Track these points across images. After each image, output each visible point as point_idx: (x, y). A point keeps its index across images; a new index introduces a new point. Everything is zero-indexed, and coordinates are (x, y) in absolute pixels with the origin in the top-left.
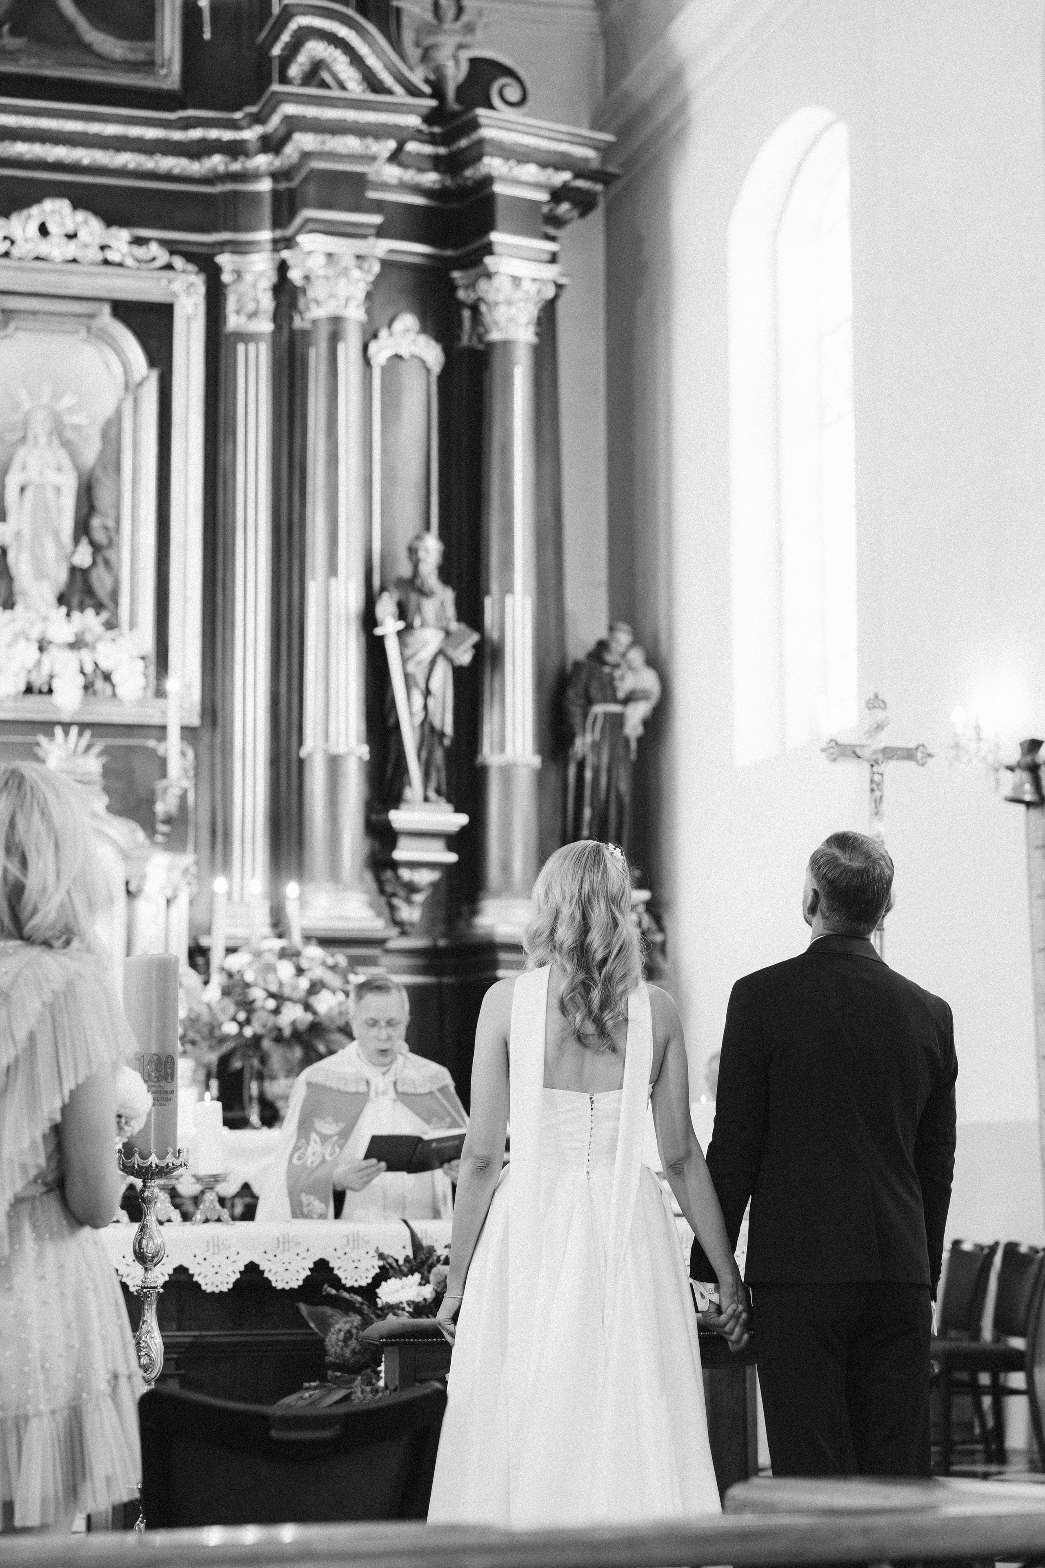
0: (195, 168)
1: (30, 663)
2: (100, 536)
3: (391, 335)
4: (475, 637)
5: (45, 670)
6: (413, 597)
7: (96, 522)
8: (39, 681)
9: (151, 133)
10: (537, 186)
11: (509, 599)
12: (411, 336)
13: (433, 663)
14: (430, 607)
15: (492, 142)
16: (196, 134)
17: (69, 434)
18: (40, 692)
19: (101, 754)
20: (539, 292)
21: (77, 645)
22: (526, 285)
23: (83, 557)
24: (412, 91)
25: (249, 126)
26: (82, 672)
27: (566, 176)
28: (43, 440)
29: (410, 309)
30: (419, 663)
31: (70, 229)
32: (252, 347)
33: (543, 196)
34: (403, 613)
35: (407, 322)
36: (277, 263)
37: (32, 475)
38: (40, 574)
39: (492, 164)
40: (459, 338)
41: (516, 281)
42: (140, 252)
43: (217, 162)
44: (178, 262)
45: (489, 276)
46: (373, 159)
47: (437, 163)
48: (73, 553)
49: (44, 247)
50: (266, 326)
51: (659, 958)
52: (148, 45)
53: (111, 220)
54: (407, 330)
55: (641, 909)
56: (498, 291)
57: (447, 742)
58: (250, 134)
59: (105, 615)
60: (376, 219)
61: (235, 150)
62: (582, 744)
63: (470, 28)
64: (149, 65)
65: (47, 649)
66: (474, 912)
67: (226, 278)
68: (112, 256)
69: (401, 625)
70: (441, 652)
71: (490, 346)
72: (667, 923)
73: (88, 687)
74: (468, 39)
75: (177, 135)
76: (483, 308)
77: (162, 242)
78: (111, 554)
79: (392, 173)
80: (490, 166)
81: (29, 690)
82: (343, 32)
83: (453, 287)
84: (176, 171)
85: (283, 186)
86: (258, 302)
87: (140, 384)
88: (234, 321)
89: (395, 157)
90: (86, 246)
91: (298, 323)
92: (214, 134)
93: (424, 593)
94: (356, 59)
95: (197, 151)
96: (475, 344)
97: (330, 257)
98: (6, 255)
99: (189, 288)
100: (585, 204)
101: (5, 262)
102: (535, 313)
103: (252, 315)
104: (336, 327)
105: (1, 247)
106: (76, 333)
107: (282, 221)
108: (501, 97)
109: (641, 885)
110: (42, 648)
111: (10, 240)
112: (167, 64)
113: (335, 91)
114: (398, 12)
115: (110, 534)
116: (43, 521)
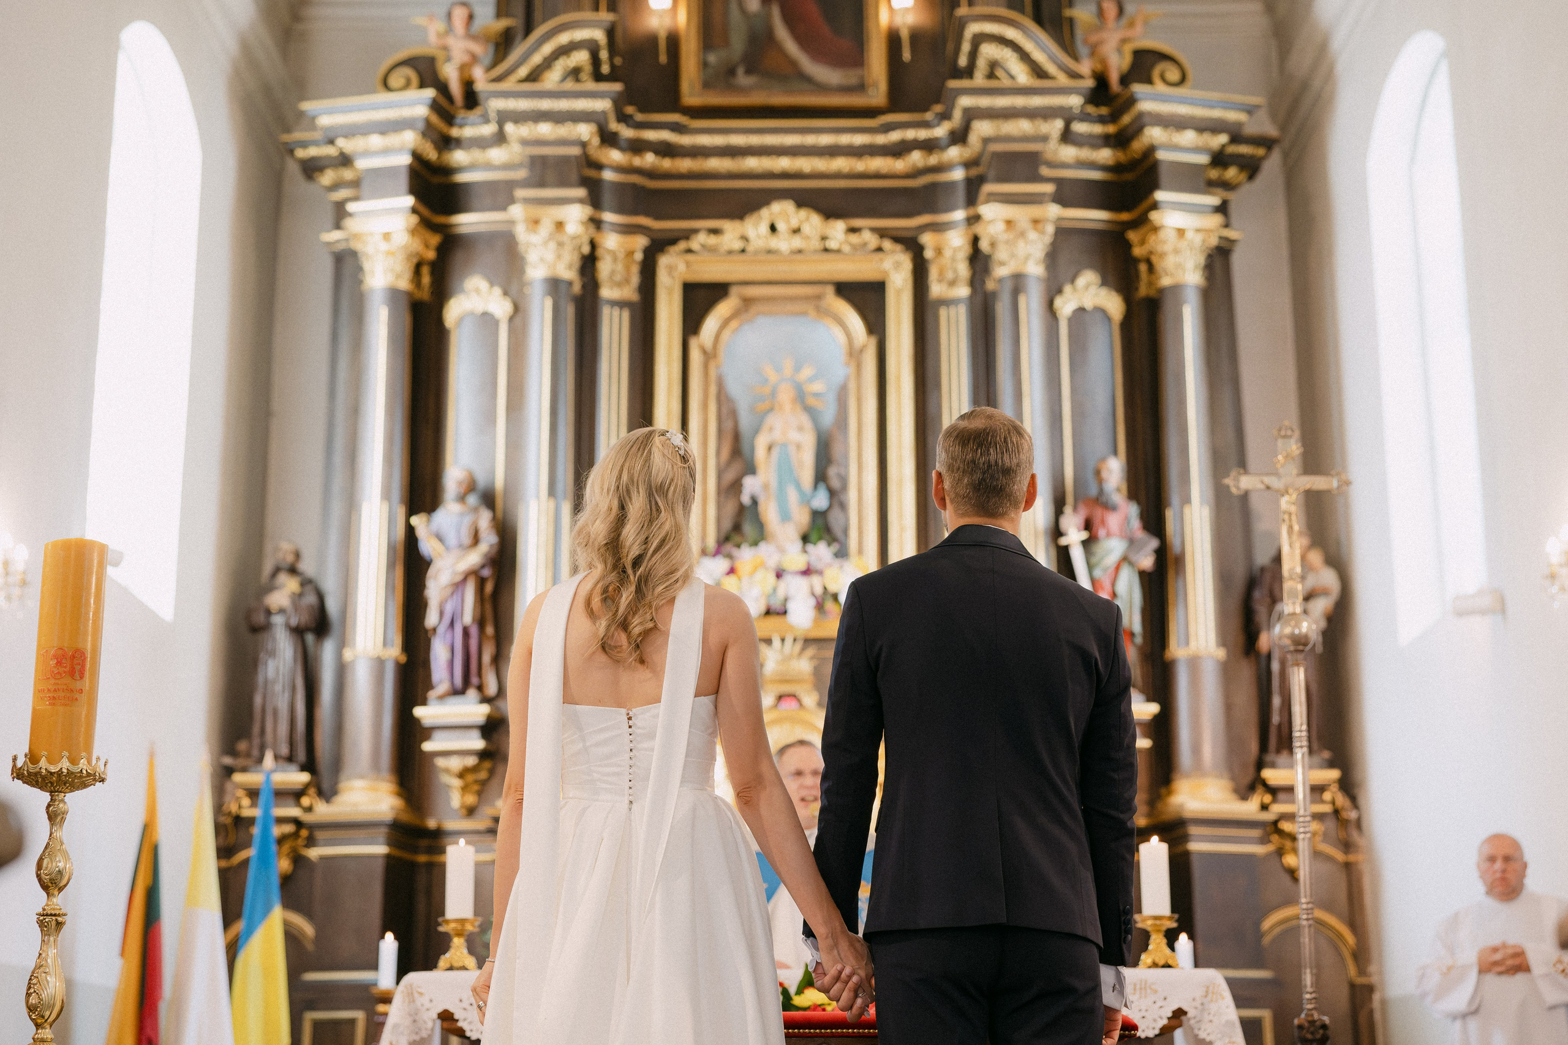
0: (899, 165)
1: (769, 589)
2: (835, 483)
3: (1075, 289)
4: (1154, 543)
5: (781, 593)
6: (1098, 513)
7: (832, 472)
8: (776, 604)
9: (859, 140)
10: (1196, 150)
11: (1187, 509)
12: (1093, 290)
13: (1117, 568)
14: (1113, 521)
15: (1150, 114)
16: (895, 136)
17: (811, 401)
18: (778, 614)
19: (812, 658)
20: (1204, 241)
21: (807, 572)
22: (1190, 235)
23: (821, 501)
24: (1074, 75)
25: (938, 125)
26: (813, 594)
27: (1223, 139)
28: (788, 407)
29: (1091, 266)
30: (1105, 570)
31: (794, 223)
32: (953, 310)
33: (1203, 159)
34: (1088, 525)
35: (1088, 278)
36: (971, 237)
37: (777, 435)
38: (785, 517)
39: (1154, 134)
40: (1137, 289)
41: (1181, 232)
42: (854, 238)
43: (916, 158)
44: (887, 244)
46: (1045, 139)
47: (1108, 141)
48: (813, 497)
49: (775, 243)
50: (963, 291)
51: (1354, 834)
53: (829, 213)
54: (1087, 287)
55: (1335, 788)
56: (1165, 242)
57: (1139, 640)
58: (941, 131)
59: (835, 547)
60: (1049, 188)
61: (929, 146)
62: (1268, 638)
63: (1131, 24)
64: (860, 88)
65: (783, 576)
66: (1170, 793)
67: (928, 254)
68: (832, 244)
69: (1084, 535)
70: (1125, 559)
71: (1162, 291)
72: (1361, 801)
73: (820, 606)
74: (1129, 33)
75: (881, 139)
76: (1154, 259)
77: (874, 230)
78: (842, 497)
79: (1069, 153)
80: (1151, 137)
81: (768, 612)
82: (1011, 33)
83: (1128, 246)
84: (884, 171)
85: (974, 172)
86: (955, 271)
87: (860, 352)
88: (936, 289)
89: (1067, 137)
90: (807, 238)
91: (990, 285)
92: (910, 134)
93: (1110, 507)
94: (1024, 56)
95: (899, 150)
96: (1152, 293)
97: (1009, 223)
98: (743, 251)
99: (897, 265)
100: (1251, 168)
101: (742, 257)
102: (1201, 260)
103: (952, 283)
104: (1018, 282)
105: (738, 245)
106: (804, 314)
107: (971, 200)
108: (1163, 79)
109: (1331, 764)
110: (779, 575)
111: (745, 238)
112: (875, 85)
113: (1006, 82)
114: (1071, 21)
115: (844, 481)
116: (786, 472)
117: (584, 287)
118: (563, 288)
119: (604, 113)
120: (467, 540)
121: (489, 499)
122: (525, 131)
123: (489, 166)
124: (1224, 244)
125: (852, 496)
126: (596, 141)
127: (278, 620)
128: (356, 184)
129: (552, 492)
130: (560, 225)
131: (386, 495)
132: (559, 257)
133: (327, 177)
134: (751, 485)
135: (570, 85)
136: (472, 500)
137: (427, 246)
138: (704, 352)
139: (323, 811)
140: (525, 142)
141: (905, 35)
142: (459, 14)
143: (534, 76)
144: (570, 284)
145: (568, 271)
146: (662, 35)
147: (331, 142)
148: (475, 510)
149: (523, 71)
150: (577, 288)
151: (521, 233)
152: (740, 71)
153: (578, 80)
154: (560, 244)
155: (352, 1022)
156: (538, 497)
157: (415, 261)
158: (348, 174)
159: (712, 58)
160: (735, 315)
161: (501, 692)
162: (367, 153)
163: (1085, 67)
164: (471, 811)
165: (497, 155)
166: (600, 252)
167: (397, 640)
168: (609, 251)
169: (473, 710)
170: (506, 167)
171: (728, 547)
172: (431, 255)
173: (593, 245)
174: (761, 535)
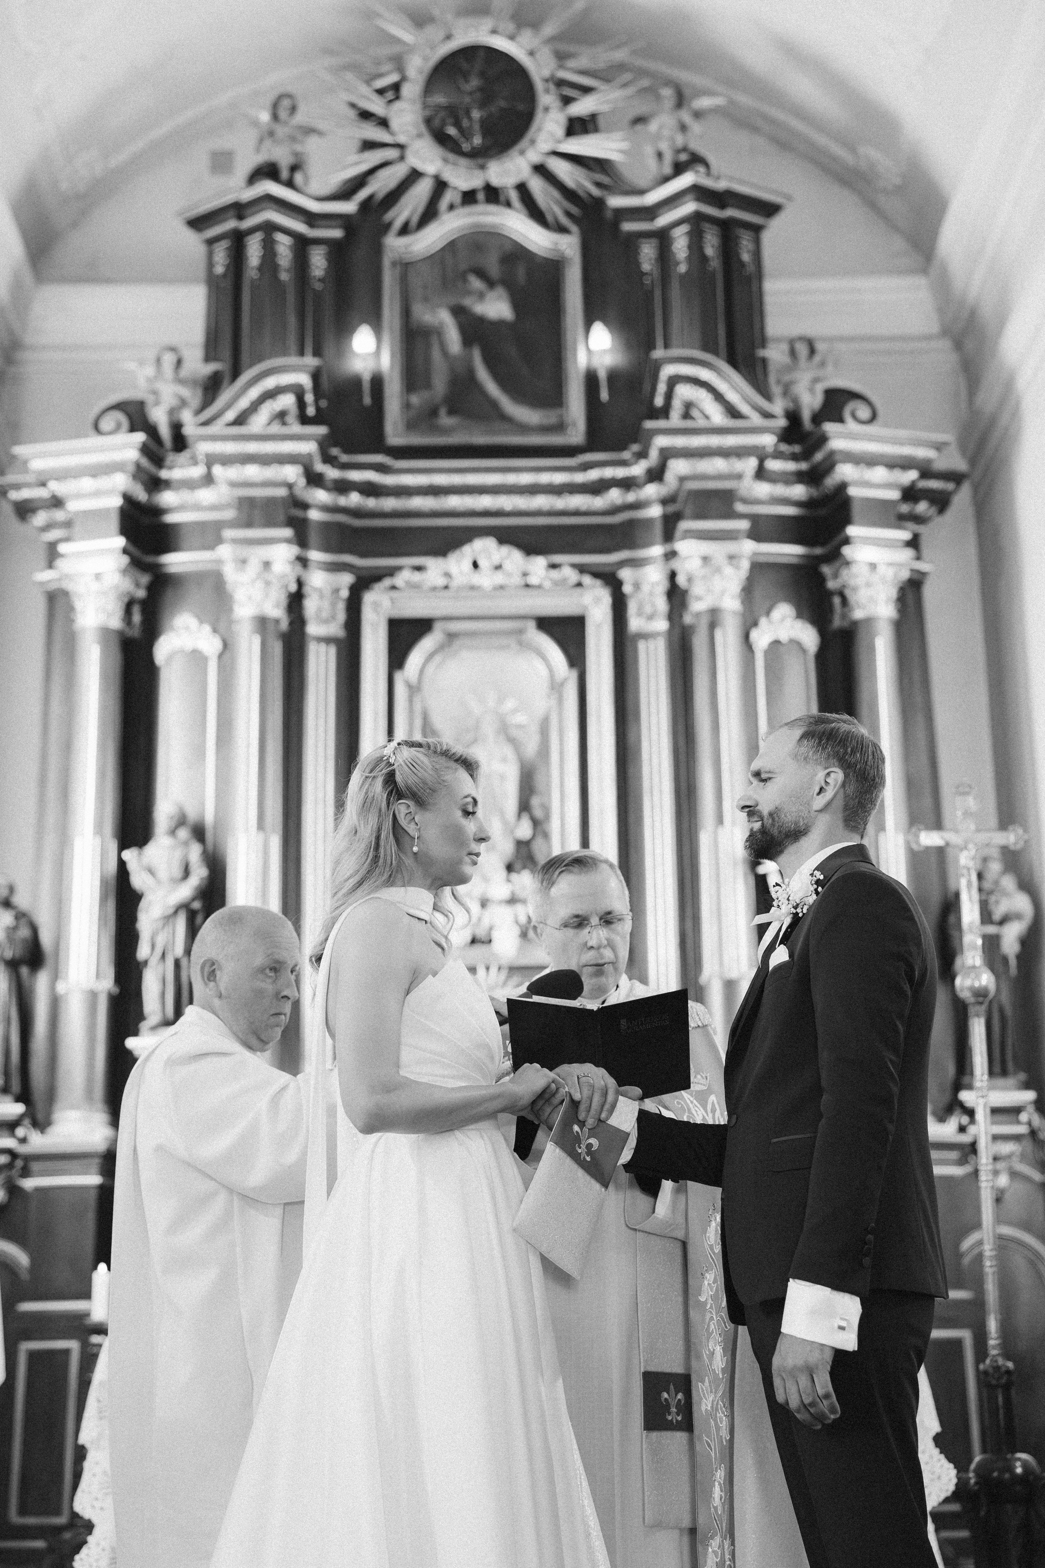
0: (598, 502)
2: (538, 813)
3: (770, 623)
5: (486, 923)
7: (535, 802)
8: (481, 933)
9: (559, 478)
10: (887, 486)
11: (882, 837)
12: (789, 622)
15: (841, 451)
16: (594, 475)
17: (514, 733)
18: (483, 943)
20: (895, 575)
21: (513, 900)
22: (882, 569)
24: (767, 415)
25: (636, 463)
26: (517, 922)
27: (913, 475)
28: (492, 737)
29: (788, 600)
31: (496, 560)
32: (652, 644)
33: (894, 495)
35: (784, 611)
36: (669, 572)
39: (845, 471)
40: (830, 621)
41: (873, 566)
42: (555, 574)
43: (615, 495)
44: (587, 580)
45: (848, 563)
46: (739, 477)
47: (800, 477)
48: (516, 826)
49: (478, 579)
50: (661, 625)
52: (558, 411)
53: (531, 550)
54: (783, 620)
55: (1031, 1109)
56: (859, 576)
58: (638, 470)
60: (744, 525)
61: (627, 484)
63: (823, 364)
64: (560, 427)
65: (486, 905)
67: (627, 589)
68: (533, 580)
71: (855, 624)
73: (524, 935)
74: (820, 373)
75: (579, 478)
76: (847, 592)
77: (574, 566)
78: (545, 827)
79: (763, 489)
80: (843, 474)
81: (474, 941)
82: (705, 374)
83: (821, 580)
84: (584, 508)
85: (671, 509)
86: (653, 605)
87: (562, 684)
88: (635, 623)
89: (761, 474)
90: (509, 575)
91: (688, 619)
92: (609, 473)
94: (718, 397)
95: (598, 488)
96: (846, 624)
97: (705, 559)
98: (446, 587)
99: (597, 600)
100: (941, 502)
101: (446, 593)
102: (893, 593)
103: (651, 617)
104: (714, 618)
105: (441, 581)
106: (508, 647)
107: (669, 536)
108: (854, 416)
109: (1027, 1086)
110: (484, 903)
111: (447, 575)
112: (574, 424)
113: (701, 423)
114: (764, 361)
115: (547, 810)
117: (291, 624)
118: (271, 627)
119: (310, 455)
120: (178, 872)
121: (199, 833)
122: (233, 473)
123: (197, 507)
124: (916, 576)
126: (302, 482)
128: (68, 524)
129: (261, 826)
130: (267, 565)
131: (99, 829)
132: (267, 595)
133: (40, 518)
135: (276, 428)
136: (183, 833)
137: (137, 585)
138: (410, 686)
139: (38, 1142)
140: (233, 484)
141: (602, 375)
142: (169, 359)
143: (241, 420)
144: (277, 621)
145: (275, 609)
146: (366, 377)
147: (43, 484)
148: (186, 844)
149: (230, 415)
150: (284, 625)
151: (230, 572)
152: (443, 411)
153: (284, 424)
154: (268, 583)
155: (67, 1352)
156: (247, 830)
157: (126, 600)
158: (59, 515)
159: (415, 399)
160: (440, 649)
162: (79, 496)
163: (778, 407)
165: (205, 495)
166: (306, 590)
167: (109, 973)
168: (315, 589)
170: (213, 508)
172: (141, 594)
173: (300, 583)
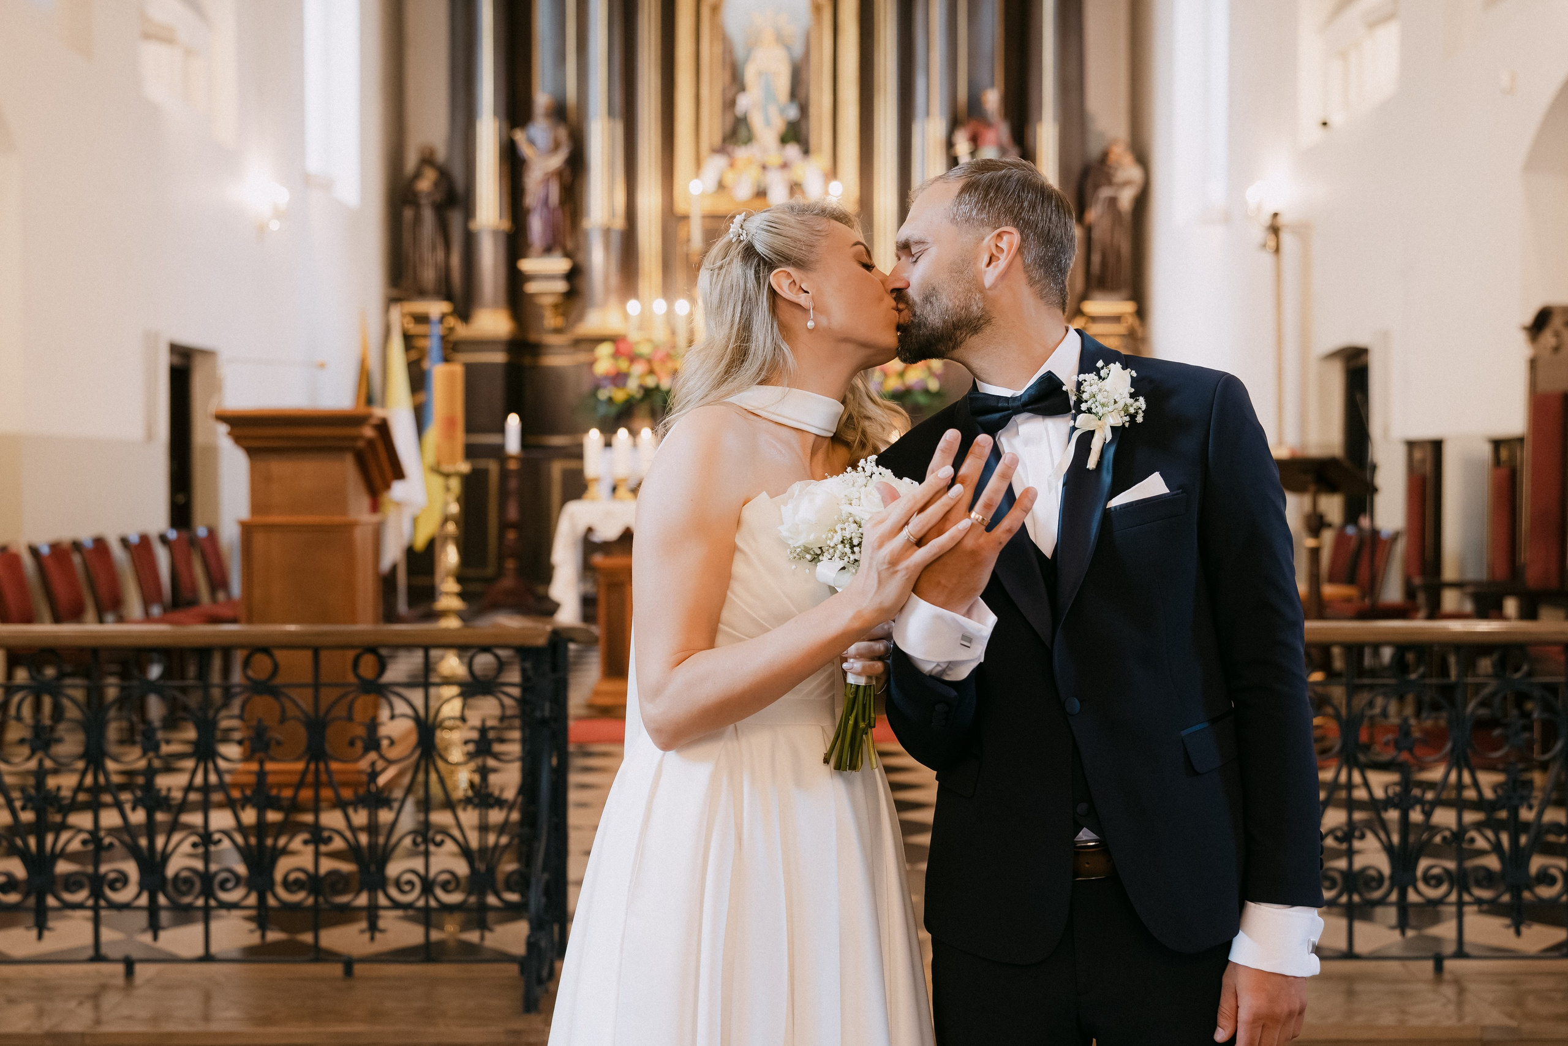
1: (756, 178)
2: (803, 100)
6: (981, 129)
7: (802, 91)
14: (991, 134)
21: (785, 166)
23: (793, 113)
28: (769, 42)
34: (973, 140)
37: (761, 64)
38: (768, 122)
48: (788, 111)
55: (1131, 315)
59: (802, 147)
62: (1093, 214)
72: (1149, 323)
78: (809, 111)
93: (990, 125)
110: (764, 167)
116: (769, 95)
120: (551, 147)
125: (813, 111)
127: (424, 201)
129: (611, 113)
131: (495, 113)
134: (744, 102)
136: (554, 118)
139: (462, 331)
148: (557, 126)
155: (487, 471)
156: (600, 116)
161: (577, 248)
164: (558, 331)
167: (506, 217)
169: (559, 264)
171: (730, 148)
174: (749, 139)
